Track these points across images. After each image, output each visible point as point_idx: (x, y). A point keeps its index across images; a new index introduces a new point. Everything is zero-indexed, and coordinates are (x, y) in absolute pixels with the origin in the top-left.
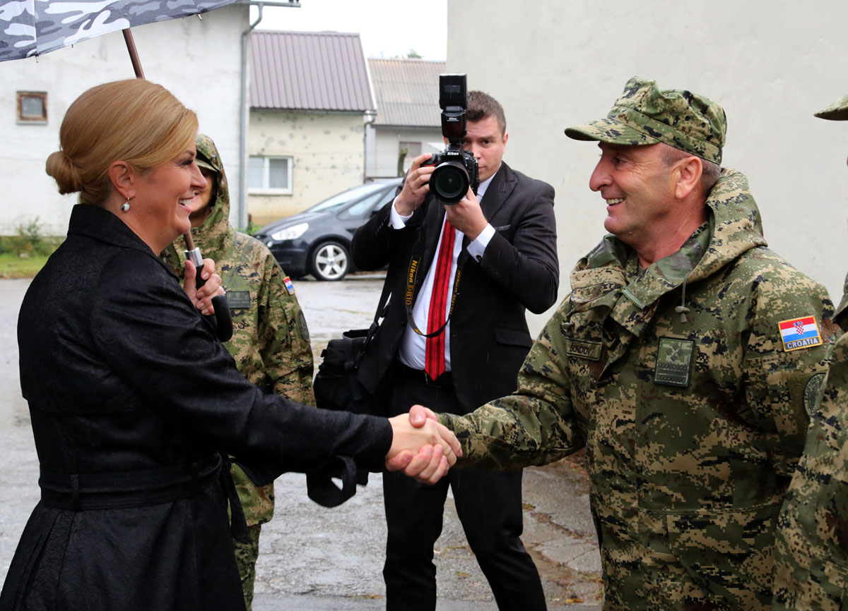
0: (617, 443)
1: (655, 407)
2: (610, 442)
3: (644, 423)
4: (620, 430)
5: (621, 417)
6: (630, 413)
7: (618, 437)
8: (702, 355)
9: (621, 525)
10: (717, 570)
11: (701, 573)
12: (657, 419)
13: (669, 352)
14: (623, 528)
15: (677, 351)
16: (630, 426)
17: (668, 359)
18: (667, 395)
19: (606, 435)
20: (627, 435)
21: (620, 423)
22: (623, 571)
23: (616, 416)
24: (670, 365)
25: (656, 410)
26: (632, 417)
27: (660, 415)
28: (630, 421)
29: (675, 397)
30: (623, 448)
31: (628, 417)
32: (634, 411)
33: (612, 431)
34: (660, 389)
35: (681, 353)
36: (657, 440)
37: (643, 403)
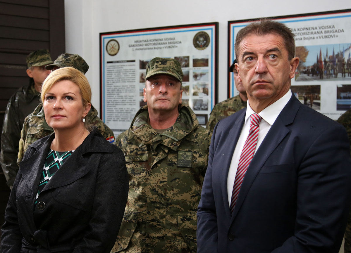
0: (160, 190)
1: (176, 175)
2: (157, 189)
3: (171, 182)
4: (161, 185)
5: (161, 180)
6: (165, 178)
7: (160, 188)
8: (195, 157)
9: (158, 222)
10: (192, 237)
11: (187, 238)
12: (178, 180)
13: (182, 156)
14: (159, 223)
15: (186, 155)
16: (165, 183)
17: (182, 158)
18: (182, 171)
19: (155, 187)
20: (164, 187)
21: (161, 182)
22: (157, 241)
23: (159, 180)
24: (183, 160)
25: (177, 177)
26: (166, 180)
27: (179, 178)
28: (165, 181)
29: (185, 172)
30: (162, 192)
31: (164, 180)
32: (166, 178)
33: (158, 185)
34: (179, 169)
35: (187, 156)
36: (177, 188)
37: (171, 174)
